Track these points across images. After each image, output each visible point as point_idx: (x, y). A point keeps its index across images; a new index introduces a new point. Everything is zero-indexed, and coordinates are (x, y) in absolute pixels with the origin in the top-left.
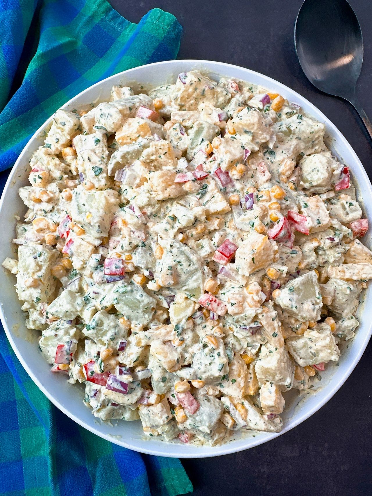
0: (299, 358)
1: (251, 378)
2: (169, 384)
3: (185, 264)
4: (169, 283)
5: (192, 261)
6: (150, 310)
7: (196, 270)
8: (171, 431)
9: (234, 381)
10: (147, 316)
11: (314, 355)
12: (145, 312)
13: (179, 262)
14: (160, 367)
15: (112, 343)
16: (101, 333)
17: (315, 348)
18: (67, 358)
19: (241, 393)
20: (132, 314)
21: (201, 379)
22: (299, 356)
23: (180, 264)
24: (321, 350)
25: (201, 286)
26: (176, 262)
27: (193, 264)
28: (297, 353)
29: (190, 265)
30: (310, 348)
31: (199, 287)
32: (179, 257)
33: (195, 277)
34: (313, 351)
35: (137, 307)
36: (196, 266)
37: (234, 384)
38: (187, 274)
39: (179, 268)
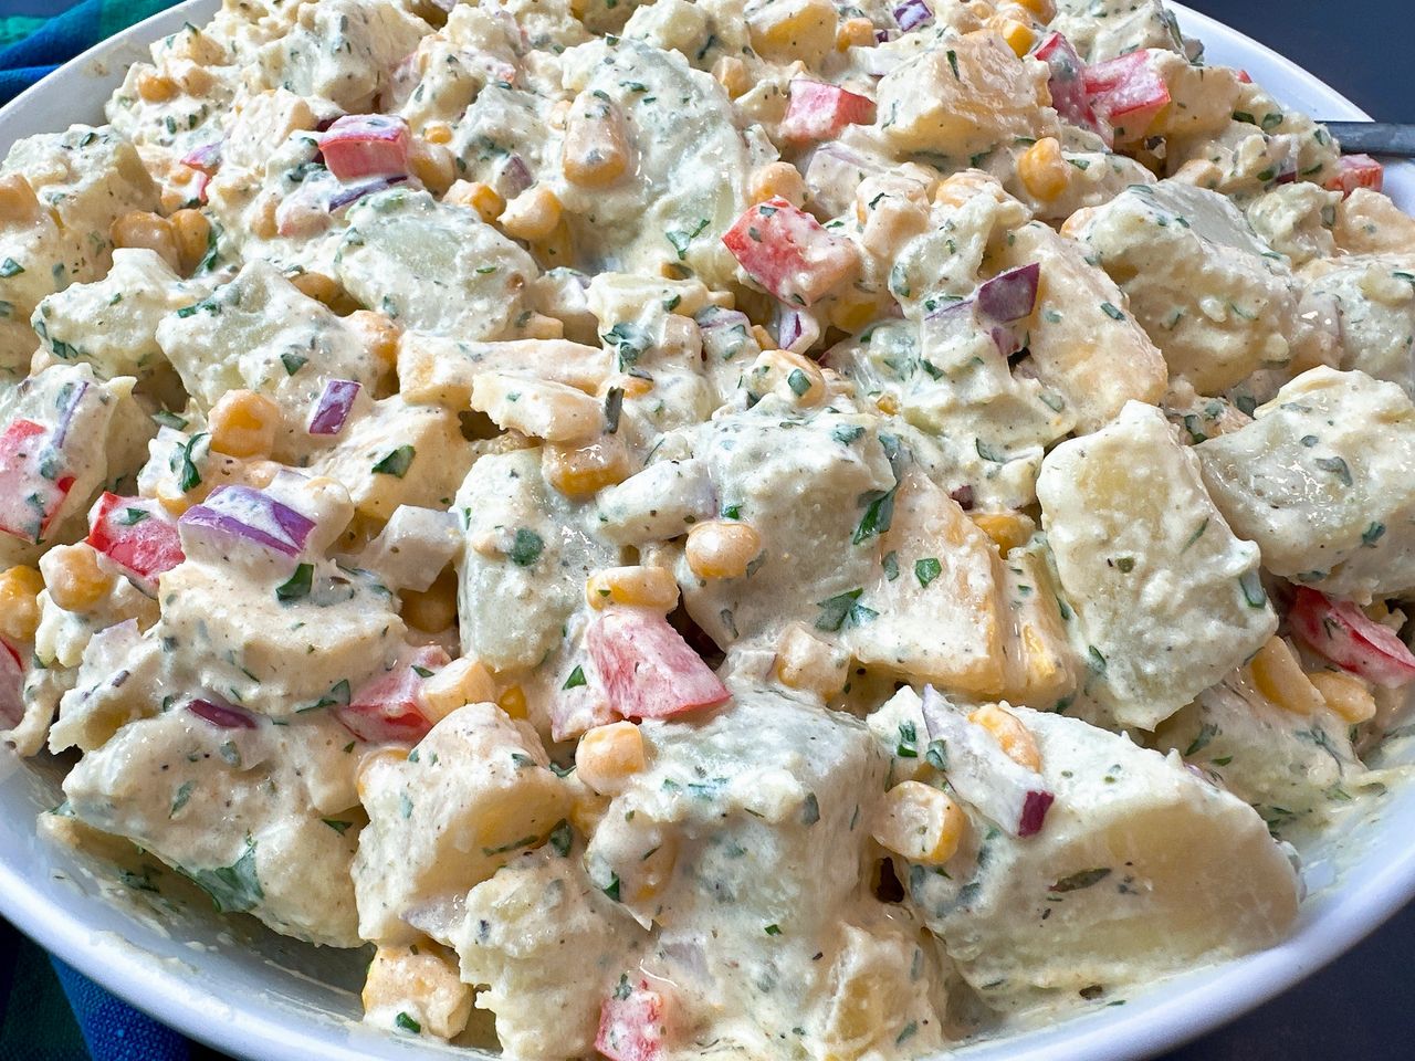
0: (1261, 507)
1: (1023, 588)
2: (555, 591)
3: (666, 96)
4: (596, 151)
5: (696, 87)
6: (500, 283)
7: (714, 118)
8: (540, 912)
9: (930, 571)
10: (480, 305)
11: (1341, 470)
12: (475, 288)
13: (640, 89)
14: (513, 474)
15: (285, 381)
16: (244, 332)
17: (1331, 436)
18: (35, 497)
19: (982, 630)
20: (415, 291)
21: (735, 514)
22: (1260, 493)
23: (649, 96)
24: (1370, 441)
25: (736, 184)
26: (628, 87)
27: (701, 97)
28: (1245, 484)
29: (686, 100)
30: (1309, 441)
31: (725, 188)
32: (640, 73)
33: (706, 146)
34: (1328, 454)
35: (444, 261)
36: (713, 105)
37: (936, 587)
38: (675, 138)
39: (641, 112)
